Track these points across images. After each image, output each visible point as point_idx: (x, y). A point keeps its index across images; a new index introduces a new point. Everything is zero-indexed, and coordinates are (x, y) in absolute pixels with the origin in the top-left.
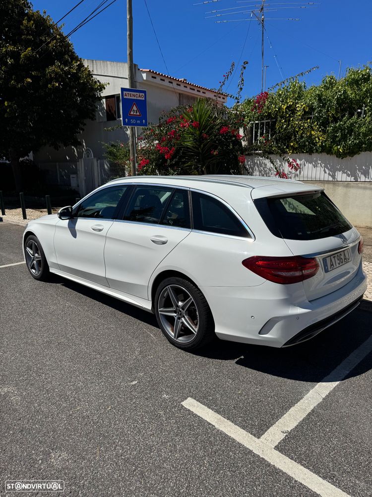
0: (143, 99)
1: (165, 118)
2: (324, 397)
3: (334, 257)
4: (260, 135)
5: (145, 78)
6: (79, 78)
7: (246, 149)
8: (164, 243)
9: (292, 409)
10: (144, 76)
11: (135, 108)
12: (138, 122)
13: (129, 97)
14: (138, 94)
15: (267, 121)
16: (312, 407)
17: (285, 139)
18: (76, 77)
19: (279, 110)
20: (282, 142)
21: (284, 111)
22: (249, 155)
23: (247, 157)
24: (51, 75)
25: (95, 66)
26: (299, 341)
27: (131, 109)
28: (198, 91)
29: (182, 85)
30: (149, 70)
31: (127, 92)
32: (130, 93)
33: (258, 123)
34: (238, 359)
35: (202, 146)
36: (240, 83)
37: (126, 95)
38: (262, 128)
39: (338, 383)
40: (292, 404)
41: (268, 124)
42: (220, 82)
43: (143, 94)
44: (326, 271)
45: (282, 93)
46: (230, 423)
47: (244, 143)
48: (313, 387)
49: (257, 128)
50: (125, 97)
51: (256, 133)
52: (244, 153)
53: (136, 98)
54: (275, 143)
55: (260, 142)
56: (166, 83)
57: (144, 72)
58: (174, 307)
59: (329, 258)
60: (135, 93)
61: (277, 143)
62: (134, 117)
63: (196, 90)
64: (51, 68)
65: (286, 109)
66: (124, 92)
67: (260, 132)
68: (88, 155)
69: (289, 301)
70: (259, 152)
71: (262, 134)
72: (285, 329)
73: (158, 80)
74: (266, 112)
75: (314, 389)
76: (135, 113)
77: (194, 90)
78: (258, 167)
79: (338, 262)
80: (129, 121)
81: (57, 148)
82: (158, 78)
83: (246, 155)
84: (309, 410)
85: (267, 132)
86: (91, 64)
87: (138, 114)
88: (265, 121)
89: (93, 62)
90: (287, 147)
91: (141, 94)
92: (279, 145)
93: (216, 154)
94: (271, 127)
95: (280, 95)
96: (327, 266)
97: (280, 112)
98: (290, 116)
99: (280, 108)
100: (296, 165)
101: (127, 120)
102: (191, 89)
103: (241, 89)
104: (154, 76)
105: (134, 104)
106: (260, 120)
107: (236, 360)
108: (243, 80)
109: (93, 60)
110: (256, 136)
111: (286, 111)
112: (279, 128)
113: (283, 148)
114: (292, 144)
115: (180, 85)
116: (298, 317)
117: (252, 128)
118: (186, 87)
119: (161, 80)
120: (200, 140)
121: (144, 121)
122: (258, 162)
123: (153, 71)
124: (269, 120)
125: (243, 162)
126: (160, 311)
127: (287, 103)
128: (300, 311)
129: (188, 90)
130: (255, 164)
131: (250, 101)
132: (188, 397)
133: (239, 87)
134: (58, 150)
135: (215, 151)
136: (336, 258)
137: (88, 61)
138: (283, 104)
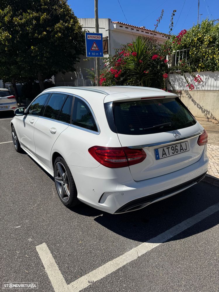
0: (101, 39)
1: (120, 52)
2: (140, 255)
3: (168, 148)
4: (180, 59)
5: (115, 28)
6: (74, 30)
7: (170, 69)
8: (55, 133)
9: (110, 262)
10: (115, 26)
11: (95, 45)
12: (97, 54)
13: (91, 39)
14: (97, 36)
15: (184, 50)
16: (125, 263)
17: (196, 62)
18: (71, 29)
19: (192, 41)
20: (194, 64)
21: (196, 42)
22: (172, 73)
23: (171, 74)
24: (57, 29)
25: (87, 22)
26: (127, 211)
27: (92, 46)
28: (151, 34)
29: (140, 30)
30: (117, 22)
31: (89, 35)
32: (91, 36)
33: (179, 52)
34: (98, 216)
35: (139, 68)
36: (171, 25)
37: (89, 37)
38: (181, 55)
39: (158, 244)
40: (112, 258)
41: (185, 52)
42: (155, 25)
43: (100, 36)
44: (157, 158)
45: (195, 29)
46: (57, 268)
47: (169, 65)
48: (137, 246)
49: (178, 55)
50: (88, 39)
51: (177, 58)
52: (169, 72)
53: (95, 39)
54: (189, 65)
55: (179, 64)
56: (129, 30)
57: (115, 23)
58: (61, 177)
59: (162, 149)
60: (95, 36)
61: (191, 65)
62: (95, 51)
63: (150, 33)
64: (58, 25)
65: (197, 40)
66: (88, 36)
67: (180, 58)
68: (80, 77)
69: (117, 181)
70: (179, 71)
71: (181, 59)
72: (113, 201)
73: (124, 28)
74: (183, 43)
75: (136, 248)
76: (95, 49)
77: (148, 33)
78: (178, 81)
79: (171, 151)
80: (91, 54)
81: (64, 73)
82: (124, 27)
83: (170, 73)
84: (121, 266)
85: (184, 57)
86: (85, 21)
87: (97, 49)
88: (183, 50)
89: (85, 20)
90: (197, 67)
91: (99, 36)
92: (192, 66)
93: (147, 73)
94: (187, 54)
95: (193, 31)
96: (158, 154)
97: (193, 43)
98: (200, 46)
99: (192, 40)
100: (200, 79)
101: (89, 53)
102: (146, 32)
103: (171, 29)
104: (121, 25)
105: (95, 43)
106: (180, 50)
107: (96, 217)
108: (173, 23)
109: (85, 19)
110: (177, 61)
111: (197, 42)
112: (191, 54)
113: (194, 68)
114: (200, 65)
115: (138, 31)
116: (122, 193)
117: (174, 55)
118: (143, 32)
119: (126, 28)
120: (138, 64)
121: (101, 53)
122: (178, 78)
123: (120, 23)
124: (186, 49)
125: (167, 78)
126: (56, 179)
127: (198, 36)
128: (125, 188)
129: (144, 33)
130: (175, 79)
131: (174, 37)
132: (44, 242)
133: (170, 28)
134: (65, 74)
135: (146, 71)
136: (170, 149)
137: (83, 20)
138: (195, 37)
